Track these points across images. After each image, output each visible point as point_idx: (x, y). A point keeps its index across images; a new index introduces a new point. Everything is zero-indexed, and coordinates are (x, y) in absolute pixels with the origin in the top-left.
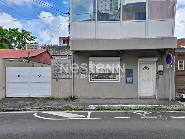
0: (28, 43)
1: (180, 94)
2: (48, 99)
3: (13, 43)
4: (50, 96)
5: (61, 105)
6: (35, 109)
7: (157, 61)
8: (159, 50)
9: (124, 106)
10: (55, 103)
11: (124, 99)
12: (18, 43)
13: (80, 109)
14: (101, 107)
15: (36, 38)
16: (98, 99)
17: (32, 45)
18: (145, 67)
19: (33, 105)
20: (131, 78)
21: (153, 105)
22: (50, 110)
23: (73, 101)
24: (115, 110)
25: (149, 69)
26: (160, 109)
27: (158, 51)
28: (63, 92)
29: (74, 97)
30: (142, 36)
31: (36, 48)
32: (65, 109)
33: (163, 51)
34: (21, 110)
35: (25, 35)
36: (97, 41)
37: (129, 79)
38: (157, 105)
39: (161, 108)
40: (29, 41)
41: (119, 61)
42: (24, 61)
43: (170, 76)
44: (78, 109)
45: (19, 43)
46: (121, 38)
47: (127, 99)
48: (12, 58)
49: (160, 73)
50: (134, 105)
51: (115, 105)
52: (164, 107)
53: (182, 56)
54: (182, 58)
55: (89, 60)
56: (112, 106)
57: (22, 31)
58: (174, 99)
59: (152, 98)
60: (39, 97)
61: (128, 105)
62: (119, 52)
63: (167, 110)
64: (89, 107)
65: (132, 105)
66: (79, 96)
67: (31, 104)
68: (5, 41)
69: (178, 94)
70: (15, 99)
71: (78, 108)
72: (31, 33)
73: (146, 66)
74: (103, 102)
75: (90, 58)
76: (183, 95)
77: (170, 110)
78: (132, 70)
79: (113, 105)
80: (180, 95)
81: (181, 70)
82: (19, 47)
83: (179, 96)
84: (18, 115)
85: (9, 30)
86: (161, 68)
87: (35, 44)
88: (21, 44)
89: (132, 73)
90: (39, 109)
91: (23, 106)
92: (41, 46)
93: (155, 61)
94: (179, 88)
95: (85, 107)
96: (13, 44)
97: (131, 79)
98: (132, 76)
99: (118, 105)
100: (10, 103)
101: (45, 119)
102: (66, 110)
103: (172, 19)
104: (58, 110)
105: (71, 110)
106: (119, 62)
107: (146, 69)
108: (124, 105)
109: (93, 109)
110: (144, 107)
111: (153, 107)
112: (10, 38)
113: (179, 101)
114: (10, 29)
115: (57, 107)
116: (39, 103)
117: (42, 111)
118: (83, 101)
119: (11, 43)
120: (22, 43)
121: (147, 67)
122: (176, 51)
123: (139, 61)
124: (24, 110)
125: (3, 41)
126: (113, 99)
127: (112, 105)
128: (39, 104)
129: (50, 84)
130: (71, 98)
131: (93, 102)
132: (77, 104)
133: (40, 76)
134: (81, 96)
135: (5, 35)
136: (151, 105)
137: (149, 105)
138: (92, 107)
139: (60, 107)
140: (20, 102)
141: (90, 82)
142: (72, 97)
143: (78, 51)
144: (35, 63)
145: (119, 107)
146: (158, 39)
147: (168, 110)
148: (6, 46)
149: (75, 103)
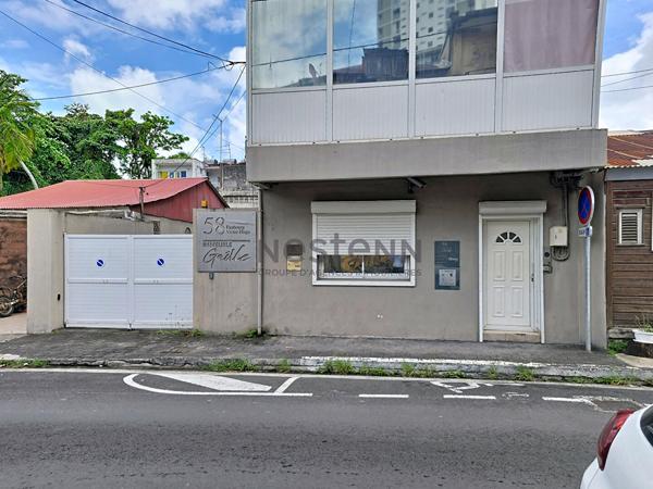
0: (163, 158)
1: (625, 330)
2: (184, 335)
3: (116, 158)
4: (190, 327)
5: (217, 353)
6: (136, 362)
7: (544, 214)
8: (552, 173)
9: (415, 364)
10: (199, 347)
11: (427, 341)
12: (131, 155)
13: (271, 368)
14: (339, 362)
15: (187, 139)
16: (342, 341)
17: (171, 161)
18: (505, 235)
19: (135, 352)
20: (454, 272)
21: (516, 364)
22: (182, 369)
23: (256, 344)
24: (384, 375)
25: (518, 240)
26: (536, 376)
27: (551, 178)
28: (230, 316)
29: (263, 332)
30: (485, 128)
31: (184, 174)
32: (223, 368)
33: (566, 179)
34: (97, 366)
35: (152, 130)
36: (333, 150)
37: (447, 276)
38: (531, 365)
39: (542, 372)
40: (166, 148)
41: (410, 213)
42: (126, 216)
43: (589, 267)
44: (265, 367)
45: (135, 156)
46: (411, 136)
47: (438, 341)
48: (93, 208)
49: (555, 253)
50: (448, 361)
51: (387, 360)
52: (554, 372)
53: (634, 194)
54: (633, 202)
55: (312, 211)
56: (376, 362)
57: (143, 117)
58: (604, 344)
59: (528, 340)
60: (158, 330)
61: (429, 361)
62: (413, 185)
63: (564, 379)
64: (301, 361)
65: (444, 361)
66: (281, 329)
67: (128, 350)
68: (94, 152)
69: (616, 329)
70: (89, 334)
71: (264, 364)
72: (172, 123)
73: (508, 229)
74: (352, 348)
75: (316, 207)
76: (635, 330)
77: (573, 379)
78: (458, 243)
79: (379, 360)
80: (622, 333)
81: (628, 243)
82: (135, 172)
83: (621, 336)
84: (80, 377)
85: (107, 115)
86: (560, 237)
87: (180, 161)
88: (140, 159)
89: (458, 256)
90: (148, 365)
91: (106, 353)
92: (202, 166)
93: (539, 214)
94: (623, 309)
95: (289, 361)
96: (116, 163)
97: (454, 274)
98: (456, 265)
99: (394, 360)
100: (71, 342)
101: (148, 392)
102: (228, 368)
103: (591, 67)
104: (205, 369)
105: (244, 371)
106: (414, 216)
107: (509, 242)
108: (416, 361)
109: (313, 369)
110: (483, 369)
111: (515, 367)
112: (109, 141)
113: (620, 351)
114: (109, 114)
115: (200, 360)
116: (155, 345)
117: (157, 369)
118: (289, 345)
119: (111, 158)
120: (143, 157)
121: (512, 235)
122: (609, 178)
123: (483, 215)
124: (105, 366)
125: (87, 152)
126: (391, 342)
127: (374, 359)
128: (151, 350)
129: (191, 288)
130: (256, 333)
131: (319, 350)
132: (263, 354)
133: (161, 262)
134: (287, 330)
135: (95, 134)
136: (507, 363)
137: (502, 363)
138: (308, 363)
139: (211, 360)
140: (99, 343)
141: (315, 282)
142: (259, 331)
143: (277, 183)
144: (164, 223)
145: (399, 366)
146: (538, 138)
147: (566, 381)
148: (96, 166)
149: (262, 348)
